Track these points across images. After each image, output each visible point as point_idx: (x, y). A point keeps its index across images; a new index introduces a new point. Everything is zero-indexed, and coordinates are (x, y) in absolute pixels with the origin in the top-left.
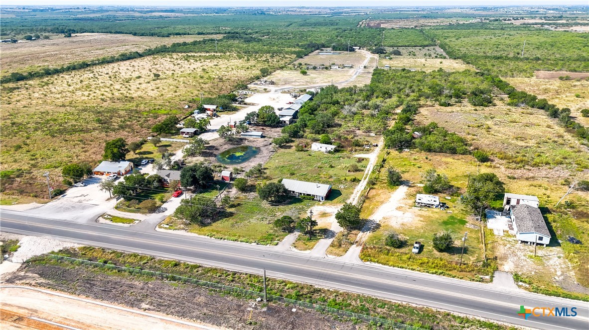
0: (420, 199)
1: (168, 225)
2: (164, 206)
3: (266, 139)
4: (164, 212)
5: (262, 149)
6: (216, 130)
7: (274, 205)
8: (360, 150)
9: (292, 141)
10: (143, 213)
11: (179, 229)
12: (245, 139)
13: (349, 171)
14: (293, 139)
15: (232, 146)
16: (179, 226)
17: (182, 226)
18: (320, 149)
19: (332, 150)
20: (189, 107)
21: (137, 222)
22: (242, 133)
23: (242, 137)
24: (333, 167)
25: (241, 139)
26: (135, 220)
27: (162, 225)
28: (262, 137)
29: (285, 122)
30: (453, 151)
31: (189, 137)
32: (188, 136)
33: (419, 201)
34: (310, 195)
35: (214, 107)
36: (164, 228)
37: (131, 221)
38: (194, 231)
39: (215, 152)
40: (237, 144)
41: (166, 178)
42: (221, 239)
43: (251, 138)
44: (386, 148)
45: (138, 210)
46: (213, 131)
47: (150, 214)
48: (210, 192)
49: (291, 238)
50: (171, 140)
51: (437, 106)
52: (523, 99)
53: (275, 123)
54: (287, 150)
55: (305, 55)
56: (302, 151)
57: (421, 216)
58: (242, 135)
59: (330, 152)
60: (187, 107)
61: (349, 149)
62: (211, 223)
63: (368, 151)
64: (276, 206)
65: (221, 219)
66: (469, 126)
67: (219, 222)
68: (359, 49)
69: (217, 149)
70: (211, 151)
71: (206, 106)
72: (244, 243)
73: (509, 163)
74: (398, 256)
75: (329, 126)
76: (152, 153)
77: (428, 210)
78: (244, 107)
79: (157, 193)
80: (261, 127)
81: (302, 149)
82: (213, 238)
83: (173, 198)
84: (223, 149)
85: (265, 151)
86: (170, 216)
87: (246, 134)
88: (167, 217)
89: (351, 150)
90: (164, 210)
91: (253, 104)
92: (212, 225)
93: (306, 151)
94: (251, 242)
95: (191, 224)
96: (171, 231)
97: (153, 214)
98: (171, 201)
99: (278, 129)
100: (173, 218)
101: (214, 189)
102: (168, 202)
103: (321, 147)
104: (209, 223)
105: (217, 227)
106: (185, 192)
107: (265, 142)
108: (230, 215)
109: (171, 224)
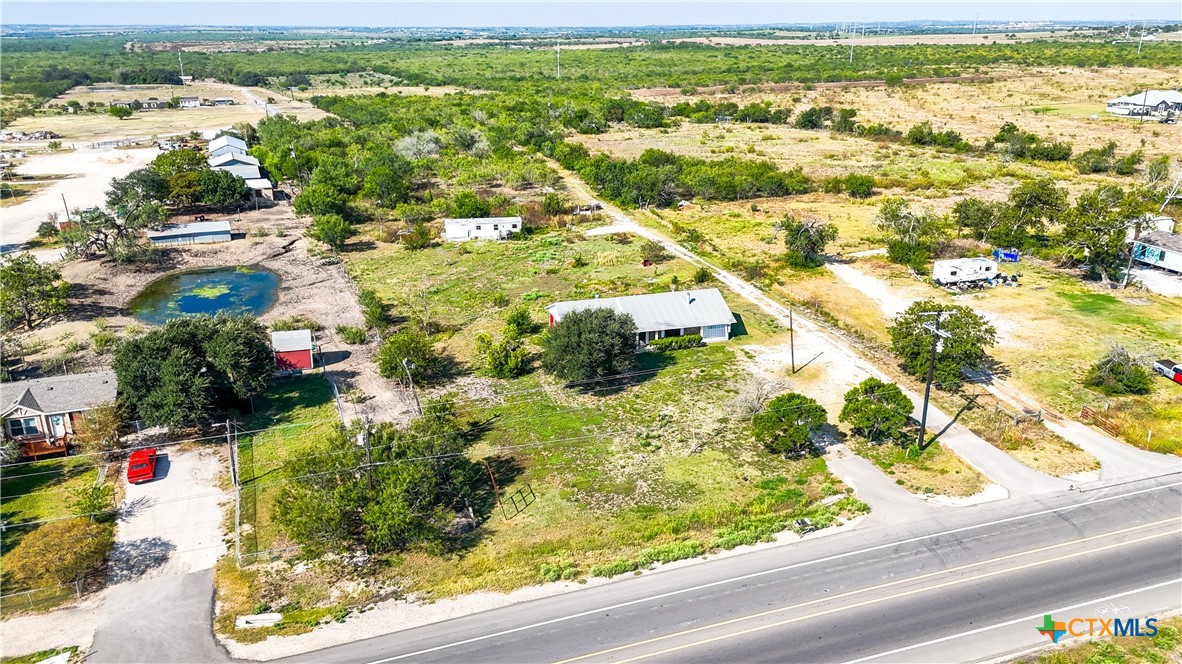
0: (954, 273)
1: (266, 609)
2: (125, 533)
3: (251, 239)
4: (164, 559)
5: (274, 265)
6: (13, 246)
7: (610, 393)
8: (582, 221)
9: (354, 233)
10: (44, 605)
12: (176, 250)
13: (644, 264)
14: (352, 226)
15: (151, 277)
16: (337, 593)
17: (353, 587)
18: (475, 233)
19: (518, 230)
22: (152, 234)
24: (586, 265)
25: (165, 253)
27: (241, 624)
28: (232, 236)
29: (259, 193)
30: (780, 191)
33: (953, 279)
34: (674, 333)
36: (266, 632)
38: (452, 587)
39: (106, 301)
41: (27, 412)
43: (195, 245)
44: (630, 207)
46: (4, 249)
47: (92, 601)
48: (288, 420)
51: (580, 137)
53: (237, 196)
54: (371, 255)
56: (423, 247)
57: (1012, 310)
58: (157, 239)
59: (511, 236)
62: (479, 524)
63: (599, 219)
64: (617, 391)
65: (493, 495)
67: (504, 507)
69: (102, 292)
70: (88, 301)
79: (27, 490)
80: (190, 217)
81: (421, 241)
82: (592, 580)
83: (133, 492)
84: (122, 288)
85: (295, 270)
86: (225, 566)
87: (167, 233)
88: (213, 575)
89: (562, 224)
90: (156, 554)
91: (59, 177)
92: (492, 533)
93: (438, 245)
94: (764, 532)
95: (388, 563)
96: (331, 634)
97: (110, 590)
98: (141, 502)
99: (254, 214)
100: (253, 568)
101: (289, 405)
102: (129, 513)
103: (479, 228)
104: (470, 527)
105: (528, 531)
106: (169, 451)
107: (260, 249)
108: (507, 471)
109: (284, 601)
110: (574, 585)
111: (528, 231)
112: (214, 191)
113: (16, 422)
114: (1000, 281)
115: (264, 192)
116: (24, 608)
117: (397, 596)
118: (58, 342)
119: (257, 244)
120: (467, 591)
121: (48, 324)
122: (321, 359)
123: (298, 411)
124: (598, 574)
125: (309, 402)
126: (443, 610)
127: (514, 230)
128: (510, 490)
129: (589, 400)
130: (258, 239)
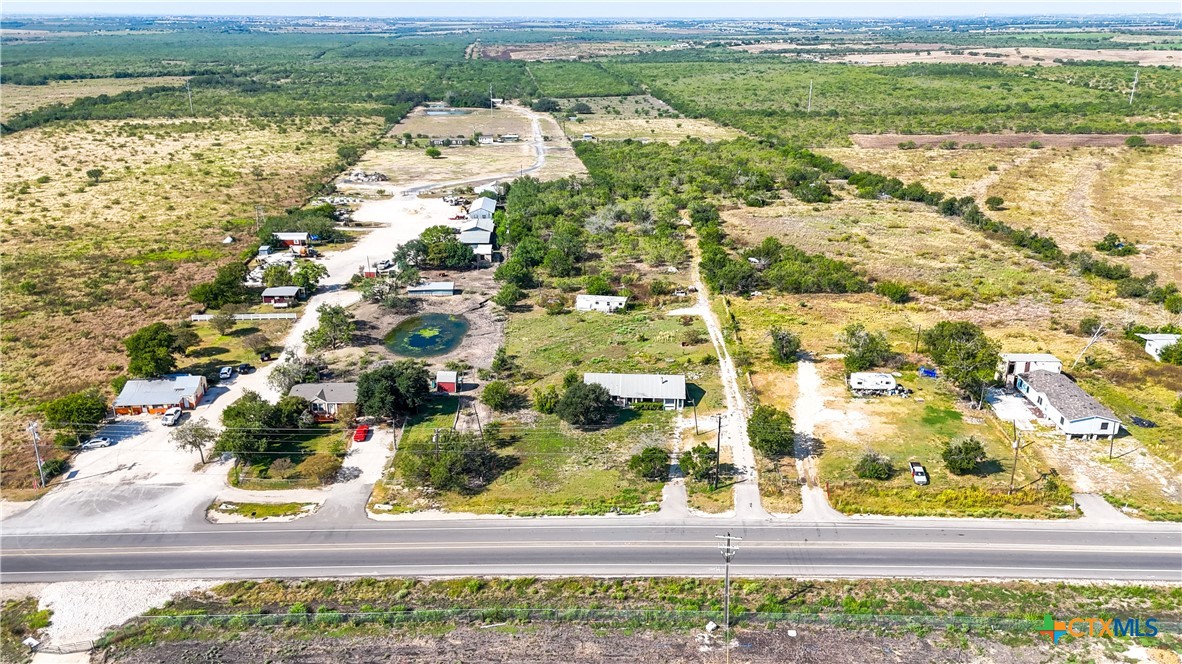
0: (860, 383)
1: (387, 503)
2: (347, 463)
3: (464, 295)
4: (357, 476)
5: (470, 316)
6: (338, 286)
7: (591, 430)
8: (672, 302)
9: (525, 296)
10: (311, 486)
11: (421, 508)
12: (421, 300)
13: (683, 344)
14: (525, 291)
15: (402, 318)
16: (415, 502)
17: (423, 501)
18: (595, 306)
19: (622, 307)
20: (234, 240)
21: (311, 507)
22: (409, 288)
23: (410, 295)
24: (647, 340)
25: (413, 301)
26: (302, 505)
27: (376, 507)
28: (456, 292)
29: (482, 257)
30: (840, 289)
31: (289, 306)
32: (285, 305)
33: (860, 387)
35: (303, 236)
36: (384, 511)
37: (294, 508)
38: (460, 508)
39: (374, 334)
40: (411, 313)
41: (319, 401)
42: (535, 515)
43: (432, 297)
44: (717, 292)
45: (294, 481)
46: (333, 288)
47: (329, 487)
48: (430, 420)
49: (674, 490)
50: (251, 317)
51: (745, 209)
52: (880, 185)
53: (467, 261)
54: (528, 316)
55: (403, 118)
56: (559, 313)
57: (879, 414)
58: (411, 292)
59: (617, 311)
60: (228, 240)
61: (652, 301)
62: (485, 485)
63: (686, 301)
64: (595, 430)
65: (499, 474)
66: (830, 240)
67: (500, 480)
68: (503, 102)
69: (373, 328)
70: (365, 333)
71: (283, 236)
72: (589, 516)
73: (945, 300)
74: (897, 494)
75: (578, 259)
76: (228, 351)
77: (882, 402)
78: (364, 233)
79: (315, 437)
80: (438, 272)
81: (560, 309)
82: (514, 516)
83: (355, 445)
84: (385, 325)
85: (480, 322)
86: (379, 484)
87: (417, 288)
88: (373, 487)
89: (657, 304)
90: (356, 473)
91: (377, 225)
92: (489, 490)
93: (569, 312)
94: (602, 512)
95: (440, 495)
96: (407, 517)
97: (335, 485)
98: (356, 451)
99: (475, 273)
100: (388, 486)
101: (434, 412)
102: (350, 455)
103: (597, 303)
104: (480, 486)
105: (504, 492)
106: (375, 428)
107: (467, 303)
108: (512, 463)
109: (395, 502)
110: (506, 517)
111: (630, 307)
112: (454, 257)
113: (315, 405)
114: (897, 392)
115: (486, 257)
116: (304, 486)
117: (438, 508)
118: (344, 359)
119: (466, 299)
120: (464, 511)
121: (342, 347)
122: (460, 387)
123: (439, 417)
124: (518, 515)
125: (445, 412)
126: (453, 516)
127: (620, 307)
128: (508, 472)
129: (577, 433)
130: (468, 296)
